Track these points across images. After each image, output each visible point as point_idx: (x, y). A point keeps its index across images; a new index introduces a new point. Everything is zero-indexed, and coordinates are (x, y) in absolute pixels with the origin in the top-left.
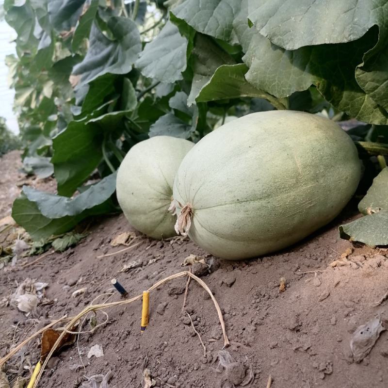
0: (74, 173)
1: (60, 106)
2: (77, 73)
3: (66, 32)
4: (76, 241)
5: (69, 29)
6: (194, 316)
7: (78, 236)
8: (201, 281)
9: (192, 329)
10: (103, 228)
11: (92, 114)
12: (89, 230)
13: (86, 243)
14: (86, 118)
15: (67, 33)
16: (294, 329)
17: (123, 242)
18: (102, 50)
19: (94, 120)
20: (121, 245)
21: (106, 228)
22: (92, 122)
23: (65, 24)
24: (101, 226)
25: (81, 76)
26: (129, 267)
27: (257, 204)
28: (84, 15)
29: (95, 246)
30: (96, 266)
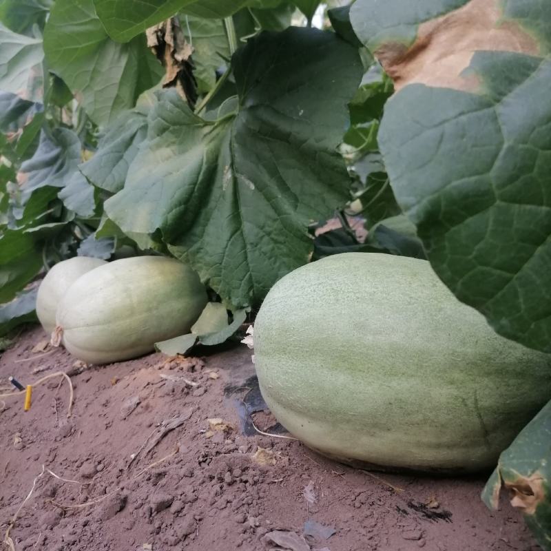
0: (14, 276)
1: (13, 192)
2: (25, 171)
3: (12, 133)
4: (5, 347)
5: (16, 131)
6: (58, 402)
7: (8, 342)
8: (68, 379)
9: (55, 410)
10: (31, 336)
11: (31, 223)
12: (20, 336)
13: (14, 349)
14: (23, 226)
15: (14, 135)
16: (104, 405)
17: (41, 349)
18: (52, 150)
19: (31, 230)
20: (40, 352)
21: (34, 335)
22: (29, 233)
23: (11, 125)
24: (30, 333)
25: (28, 175)
26: (38, 370)
27: (101, 327)
28: (28, 125)
29: (19, 351)
30: (16, 370)
